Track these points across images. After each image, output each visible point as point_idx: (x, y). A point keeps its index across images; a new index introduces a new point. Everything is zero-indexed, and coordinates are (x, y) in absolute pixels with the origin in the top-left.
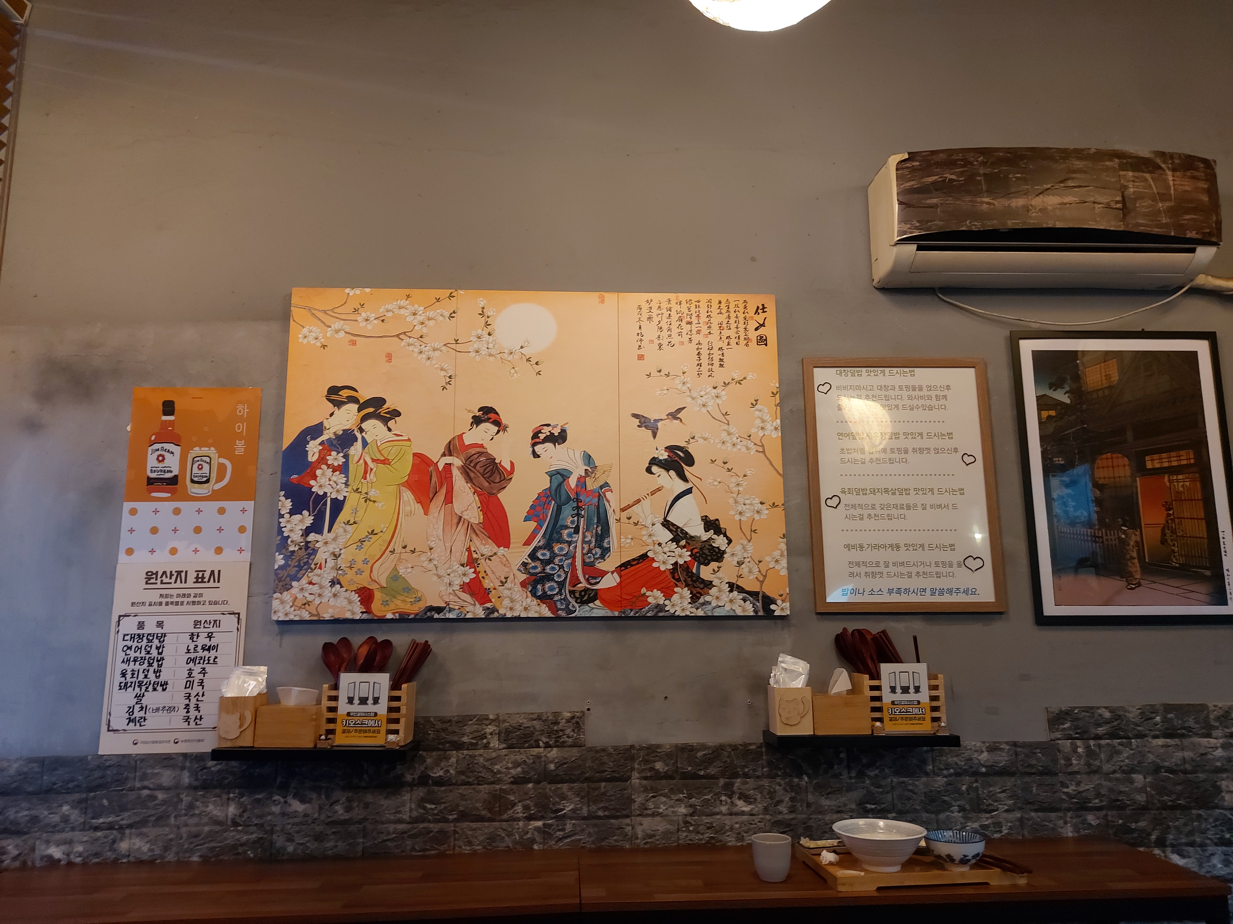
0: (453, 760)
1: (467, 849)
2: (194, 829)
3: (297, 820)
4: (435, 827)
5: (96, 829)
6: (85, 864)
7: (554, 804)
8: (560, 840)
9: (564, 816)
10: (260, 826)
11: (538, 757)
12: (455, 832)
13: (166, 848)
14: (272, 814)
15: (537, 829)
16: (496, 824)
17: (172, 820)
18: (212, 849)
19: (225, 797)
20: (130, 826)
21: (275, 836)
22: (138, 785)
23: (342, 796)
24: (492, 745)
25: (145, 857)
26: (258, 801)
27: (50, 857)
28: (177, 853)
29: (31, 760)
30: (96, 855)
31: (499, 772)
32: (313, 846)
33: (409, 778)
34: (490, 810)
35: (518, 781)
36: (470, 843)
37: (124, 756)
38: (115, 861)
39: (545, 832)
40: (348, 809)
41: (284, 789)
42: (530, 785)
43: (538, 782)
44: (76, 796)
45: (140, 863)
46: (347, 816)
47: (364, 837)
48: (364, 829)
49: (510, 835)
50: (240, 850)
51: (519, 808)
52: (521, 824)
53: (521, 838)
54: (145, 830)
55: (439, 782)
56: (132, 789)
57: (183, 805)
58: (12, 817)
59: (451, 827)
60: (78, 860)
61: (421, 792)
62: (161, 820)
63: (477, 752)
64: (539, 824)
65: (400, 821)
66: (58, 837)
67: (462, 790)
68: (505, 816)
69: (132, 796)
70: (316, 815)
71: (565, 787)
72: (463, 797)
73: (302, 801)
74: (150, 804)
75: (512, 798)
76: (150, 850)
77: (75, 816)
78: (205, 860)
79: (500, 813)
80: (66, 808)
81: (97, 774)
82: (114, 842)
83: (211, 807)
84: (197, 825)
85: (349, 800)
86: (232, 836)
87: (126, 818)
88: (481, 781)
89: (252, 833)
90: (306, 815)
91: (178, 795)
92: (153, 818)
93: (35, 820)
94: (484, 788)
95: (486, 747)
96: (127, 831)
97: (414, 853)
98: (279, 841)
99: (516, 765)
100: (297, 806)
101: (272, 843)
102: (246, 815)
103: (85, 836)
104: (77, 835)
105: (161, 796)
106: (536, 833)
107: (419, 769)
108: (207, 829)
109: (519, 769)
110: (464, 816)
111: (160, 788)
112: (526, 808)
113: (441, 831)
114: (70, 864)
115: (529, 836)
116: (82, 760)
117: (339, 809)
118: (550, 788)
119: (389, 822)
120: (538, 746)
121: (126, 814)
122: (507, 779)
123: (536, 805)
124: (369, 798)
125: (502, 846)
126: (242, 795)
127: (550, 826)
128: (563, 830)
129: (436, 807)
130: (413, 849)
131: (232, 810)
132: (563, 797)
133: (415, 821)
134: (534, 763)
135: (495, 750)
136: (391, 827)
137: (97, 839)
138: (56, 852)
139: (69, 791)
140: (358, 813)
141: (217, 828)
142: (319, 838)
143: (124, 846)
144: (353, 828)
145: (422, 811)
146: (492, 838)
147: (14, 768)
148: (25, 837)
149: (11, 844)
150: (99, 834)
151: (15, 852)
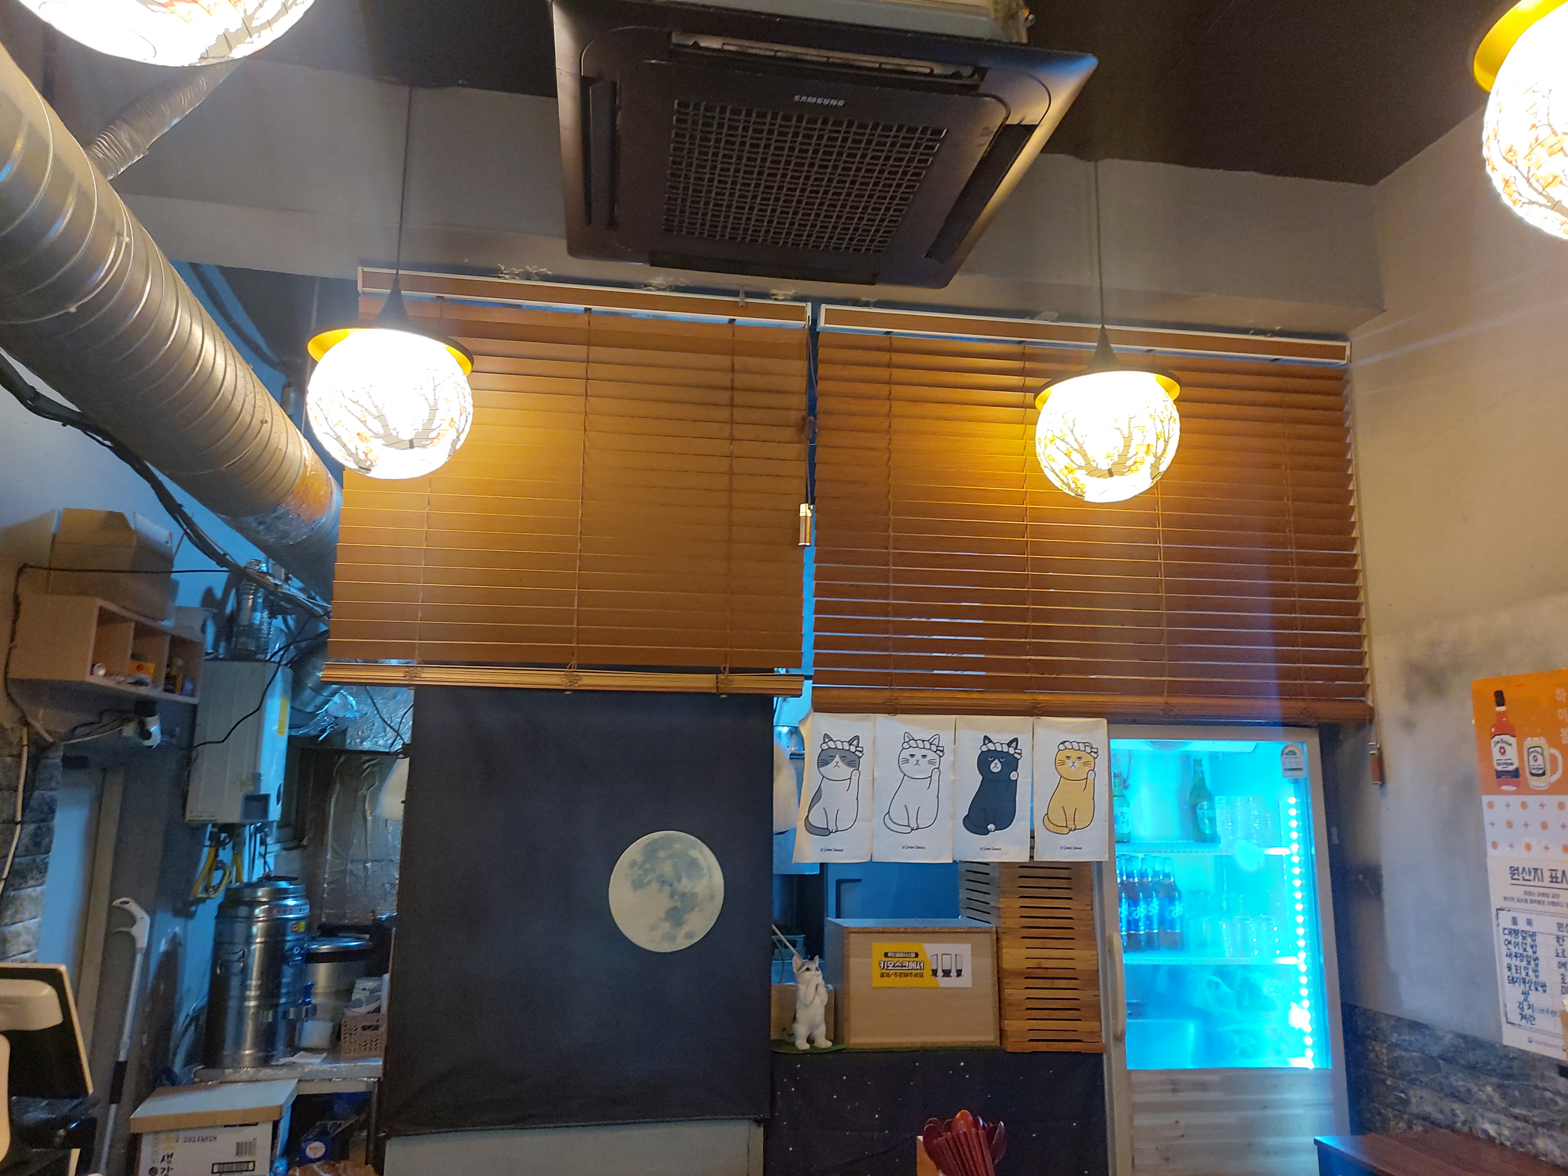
5: (1516, 1117)
6: (1513, 1149)
20: (1543, 1125)
22: (1540, 1084)
25: (1559, 1163)
27: (1487, 1133)
29: (1458, 1035)
30: (1521, 1144)
37: (1524, 1052)
38: (1536, 1157)
44: (1496, 1080)
45: (1556, 1166)
54: (1554, 1134)
56: (1536, 1087)
58: (1454, 1083)
60: (1508, 1143)
66: (1489, 1114)
69: (1537, 1094)
74: (1554, 1108)
77: (1497, 1098)
80: (1489, 1089)
81: (1505, 1063)
82: (1531, 1136)
87: (1536, 1115)
92: (1558, 1124)
93: (1469, 1091)
96: (1540, 1130)
103: (1510, 1122)
104: (1502, 1118)
111: (1559, 1094)
114: (1502, 1144)
116: (1493, 1045)
121: (1536, 1112)
137: (1518, 1129)
138: (1492, 1130)
139: (1490, 1074)
143: (1540, 1143)
147: (1448, 1039)
148: (1467, 1106)
149: (1459, 1108)
150: (1519, 1124)
151: (1462, 1118)
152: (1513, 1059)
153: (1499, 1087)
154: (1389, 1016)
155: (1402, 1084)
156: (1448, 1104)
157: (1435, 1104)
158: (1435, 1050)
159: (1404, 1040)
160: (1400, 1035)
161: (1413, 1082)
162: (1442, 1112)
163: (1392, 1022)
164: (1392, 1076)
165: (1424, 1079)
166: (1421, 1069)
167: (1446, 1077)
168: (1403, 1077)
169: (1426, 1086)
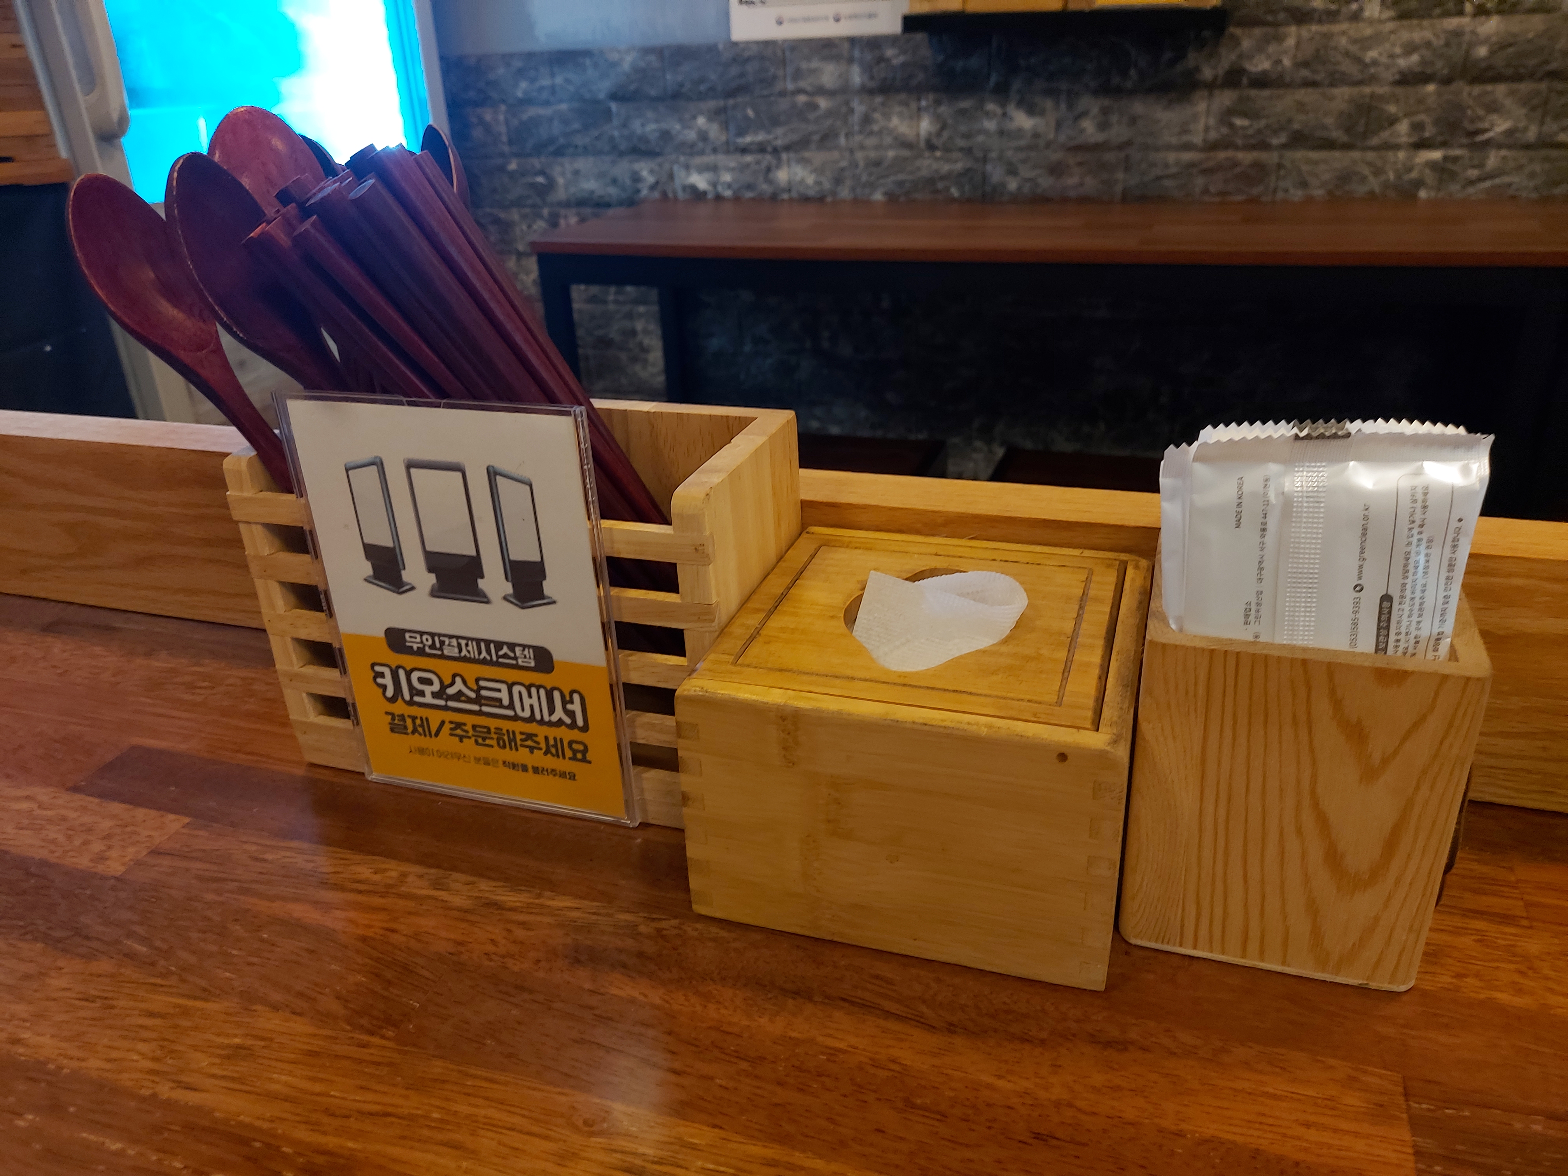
0: (1291, 42)
1: (1297, 195)
2: (873, 154)
3: (1022, 143)
4: (1246, 157)
5: (744, 150)
6: (737, 199)
7: (1472, 121)
8: (1471, 182)
9: (1487, 144)
10: (968, 151)
11: (1457, 34)
12: (1280, 166)
13: (838, 181)
14: (986, 132)
15: (1432, 165)
16: (1356, 155)
17: (842, 141)
18: (901, 183)
19: (913, 105)
20: (788, 148)
21: (989, 167)
22: (790, 86)
23: (1091, 104)
24: (1367, 14)
25: (811, 193)
26: (963, 112)
27: (693, 189)
28: (853, 189)
29: (646, 51)
30: (749, 187)
31: (1375, 63)
32: (1046, 182)
33: (1207, 73)
34: (1348, 130)
35: (1407, 79)
36: (1304, 185)
37: (767, 43)
38: (774, 198)
39: (1442, 170)
40: (1103, 126)
41: (1002, 92)
42: (1431, 88)
43: (1447, 81)
44: (712, 104)
45: (805, 200)
46: (1100, 137)
47: (1127, 169)
48: (1127, 158)
49: (1378, 171)
50: (940, 185)
51: (1403, 127)
52: (1401, 155)
53: (1399, 176)
54: (807, 154)
55: (1261, 82)
56: (783, 94)
57: (856, 118)
58: (639, 131)
59: (1270, 158)
60: (728, 193)
61: (1226, 98)
62: (827, 139)
63: (1336, 28)
64: (1436, 155)
65: (1187, 147)
66: (698, 160)
67: (1302, 94)
68: (1375, 141)
69: (783, 104)
70: (1051, 136)
71: (1500, 90)
72: (1301, 107)
73: (1032, 110)
74: (811, 116)
75: (1392, 109)
76: (818, 183)
77: (714, 131)
78: (891, 198)
79: (1365, 136)
80: (701, 121)
81: (734, 71)
82: (769, 170)
83: (895, 121)
84: (877, 147)
85: (1105, 111)
86: (928, 165)
87: (780, 136)
88: (1337, 79)
89: (956, 161)
90: (1036, 135)
91: (847, 103)
92: (816, 138)
93: (666, 135)
94: (1343, 93)
95: (1356, 17)
96: (784, 156)
97: (1206, 198)
98: (996, 173)
99: (1410, 49)
100: (1022, 121)
101: (985, 177)
102: (946, 134)
103: (732, 161)
104: (721, 159)
105: (823, 103)
106: (1427, 171)
107: (1227, 59)
108: (891, 154)
109: (1415, 58)
110: (1299, 140)
111: (821, 91)
112: (1417, 127)
113: (1257, 165)
114: (719, 198)
115: (1414, 175)
116: (712, 49)
117: (1088, 126)
118: (1466, 92)
119: (1169, 147)
120: (1461, 13)
121: (780, 131)
122: (1389, 75)
123: (1437, 122)
124: (1138, 107)
125: (1361, 190)
126: (938, 103)
127: (1455, 159)
128: (1481, 166)
129: (1251, 126)
130: (1206, 191)
131: (926, 125)
132: (1493, 108)
133: (1212, 146)
134: (1447, 44)
135: (1371, 22)
136: (1171, 157)
137: (748, 165)
138: (700, 181)
139: (702, 97)
140: (1119, 132)
141: (906, 153)
142: (1056, 170)
143: (782, 176)
144: (1110, 157)
145: (1225, 130)
146: (1345, 177)
147: (627, 62)
148: (660, 159)
149: (645, 169)
150: (749, 158)
151: (651, 180)
152: (748, 60)
153: (716, 114)
154: (507, 58)
155: (536, 163)
156: (622, 169)
157: (601, 175)
158: (603, 87)
159: (541, 88)
160: (533, 80)
161: (559, 152)
162: (614, 181)
163: (518, 64)
164: (517, 155)
165: (580, 140)
166: (576, 126)
167: (624, 125)
168: (539, 149)
169: (586, 151)
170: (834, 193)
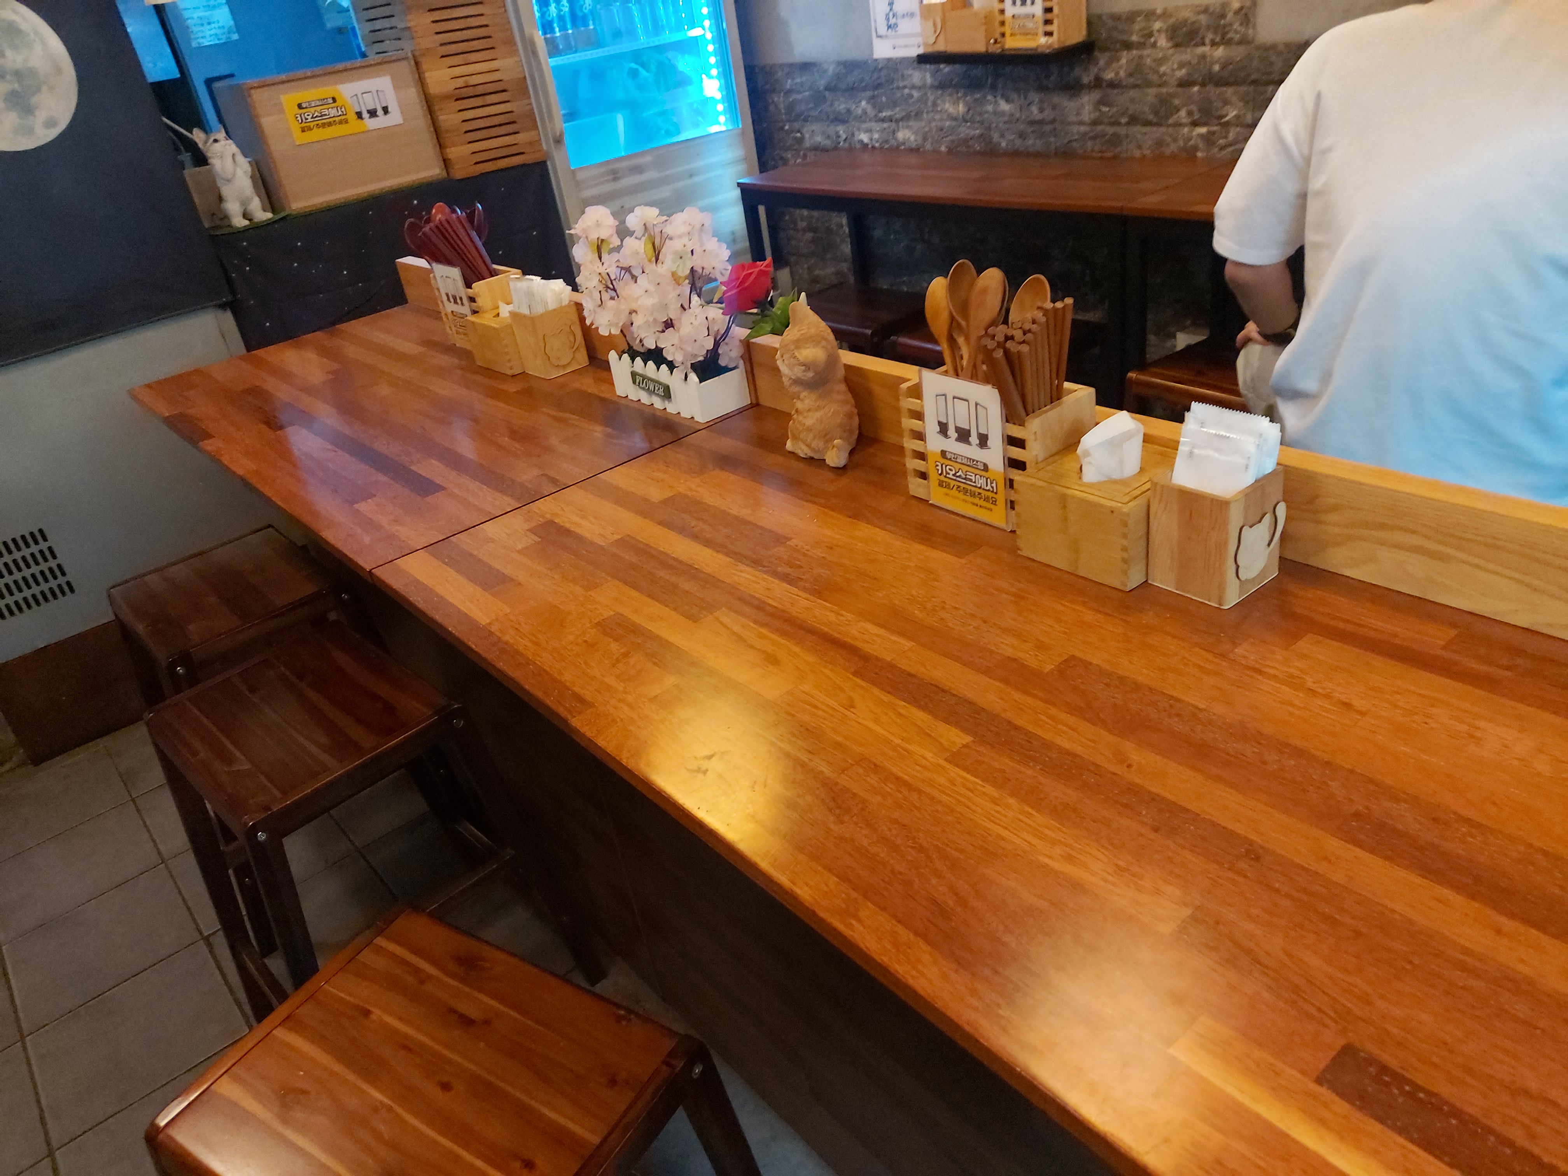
0: (1124, 61)
1: (1137, 153)
2: (939, 124)
3: (1006, 119)
4: (1110, 130)
5: (883, 120)
6: (881, 148)
7: (1217, 109)
8: (1222, 148)
9: (1227, 124)
10: (982, 123)
11: (1203, 57)
12: (1127, 136)
13: (925, 139)
14: (987, 112)
15: (1201, 136)
16: (1163, 129)
17: (925, 116)
18: (953, 141)
19: (955, 96)
20: (902, 119)
21: (992, 132)
22: (901, 84)
23: (1035, 96)
24: (1158, 44)
25: (914, 146)
26: (976, 100)
27: (861, 142)
28: (932, 144)
29: (839, 63)
30: (887, 141)
31: (1164, 74)
32: (1018, 142)
33: (1086, 80)
34: (1156, 113)
35: (1185, 84)
36: (1140, 147)
37: (889, 60)
38: (897, 148)
39: (1209, 139)
40: (1041, 110)
41: (993, 87)
42: (1196, 89)
43: (1203, 85)
44: (869, 93)
45: (911, 150)
46: (1039, 117)
47: (1056, 136)
48: (1055, 129)
49: (1175, 140)
50: (970, 143)
51: (1183, 113)
52: (1186, 130)
53: (1185, 144)
54: (911, 123)
55: (1112, 85)
56: (898, 88)
57: (930, 103)
58: (838, 108)
59: (1122, 131)
60: (877, 145)
61: (1096, 95)
62: (918, 115)
63: (1146, 52)
64: (1203, 130)
65: (1081, 123)
66: (864, 126)
67: (1133, 93)
68: (1171, 121)
69: (899, 94)
70: (1018, 115)
71: (1229, 91)
72: (1132, 100)
73: (1008, 101)
74: (911, 101)
75: (1177, 102)
76: (916, 140)
77: (870, 109)
78: (950, 151)
79: (1167, 117)
80: (864, 103)
81: (876, 75)
82: (894, 132)
83: (947, 105)
84: (941, 120)
85: (1041, 101)
86: (965, 131)
87: (898, 112)
88: (1148, 84)
89: (977, 129)
90: (1012, 115)
91: (926, 94)
92: (913, 114)
93: (849, 111)
94: (1152, 91)
95: (1154, 45)
96: (900, 124)
97: (1094, 154)
98: (996, 137)
99: (1181, 65)
100: (1005, 106)
101: (991, 138)
102: (971, 112)
103: (878, 127)
104: (873, 125)
105: (916, 94)
106: (1199, 140)
107: (1094, 71)
108: (948, 123)
109: (1184, 71)
110: (1134, 120)
111: (913, 87)
112: (1190, 113)
113: (1115, 135)
114: (873, 147)
115: (1192, 142)
116: (866, 62)
117: (1034, 109)
118: (1212, 91)
119: (1074, 123)
120: (1204, 44)
121: (898, 110)
122: (1173, 82)
123: (1200, 110)
124: (1056, 99)
125: (1168, 151)
126: (965, 95)
127: (1214, 133)
128: (1226, 137)
129: (1109, 111)
130: (1093, 151)
131: (961, 108)
132: (1226, 102)
133: (1095, 123)
134: (1199, 63)
135: (1162, 49)
136: (1075, 129)
137: (885, 129)
138: (864, 137)
139: (864, 89)
140: (1048, 114)
141: (954, 123)
142: (1022, 135)
143: (900, 135)
144: (1047, 128)
145: (1097, 114)
146: (1159, 143)
147: (831, 69)
148: (847, 125)
149: (841, 130)
150: (885, 125)
151: (844, 136)
152: (882, 69)
153: (872, 99)
154: (782, 66)
155: (797, 125)
156: (831, 130)
157: (823, 133)
158: (822, 83)
159: (796, 84)
160: (793, 79)
161: (805, 120)
162: (829, 137)
163: (786, 70)
164: (789, 121)
165: (815, 113)
166: (811, 105)
167: (832, 105)
168: (796, 120)
169: (817, 119)
170: (924, 147)
